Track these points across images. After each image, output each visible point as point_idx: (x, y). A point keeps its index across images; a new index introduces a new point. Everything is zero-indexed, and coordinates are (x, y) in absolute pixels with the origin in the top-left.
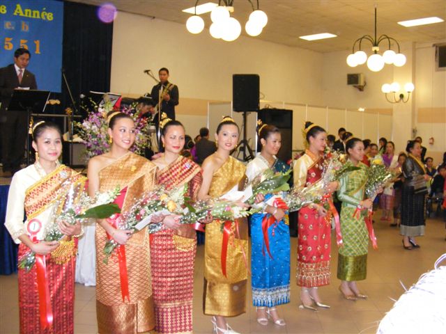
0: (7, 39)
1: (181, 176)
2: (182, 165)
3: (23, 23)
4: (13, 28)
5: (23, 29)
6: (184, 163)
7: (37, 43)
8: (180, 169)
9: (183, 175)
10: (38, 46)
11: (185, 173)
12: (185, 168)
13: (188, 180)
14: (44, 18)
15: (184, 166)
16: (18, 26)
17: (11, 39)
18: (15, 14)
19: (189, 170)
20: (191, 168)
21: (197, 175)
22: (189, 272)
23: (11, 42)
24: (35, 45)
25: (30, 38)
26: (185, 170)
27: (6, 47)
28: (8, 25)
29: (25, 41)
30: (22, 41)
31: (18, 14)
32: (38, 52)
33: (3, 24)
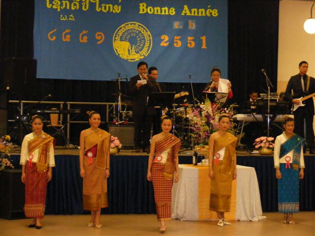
0: (176, 38)
3: (190, 22)
4: (181, 27)
5: (190, 27)
7: (204, 38)
10: (204, 42)
14: (209, 15)
16: (186, 25)
17: (179, 37)
18: (183, 14)
23: (179, 40)
24: (202, 40)
25: (197, 35)
27: (175, 45)
28: (177, 25)
29: (192, 38)
30: (189, 38)
31: (185, 14)
32: (204, 47)
33: (172, 25)
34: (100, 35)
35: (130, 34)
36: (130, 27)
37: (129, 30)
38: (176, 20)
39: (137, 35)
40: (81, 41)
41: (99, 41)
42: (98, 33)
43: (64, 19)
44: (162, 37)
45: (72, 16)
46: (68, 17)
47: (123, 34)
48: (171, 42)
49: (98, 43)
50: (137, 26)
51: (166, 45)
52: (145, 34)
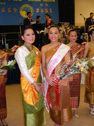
0: (41, 9)
1: (75, 51)
2: (76, 47)
3: (46, 4)
4: (43, 5)
5: (46, 5)
6: (77, 46)
7: (51, 9)
8: (75, 48)
9: (76, 50)
10: (51, 10)
11: (77, 50)
12: (77, 48)
13: (78, 52)
14: (52, 1)
15: (77, 47)
16: (45, 5)
17: (42, 9)
18: (43, 1)
19: (79, 49)
20: (80, 48)
21: (82, 51)
22: (77, 87)
23: (43, 10)
24: (50, 10)
25: (48, 8)
26: (77, 49)
27: (41, 12)
28: (41, 5)
29: (47, 9)
30: (46, 9)
31: (44, 1)
32: (51, 12)
33: (40, 5)
34: (15, 9)
35: (26, 8)
36: (25, 6)
37: (25, 7)
38: (41, 3)
39: (28, 9)
40: (9, 12)
41: (15, 11)
42: (15, 8)
43: (2, 4)
44: (37, 9)
45: (4, 2)
46: (3, 3)
47: (23, 8)
48: (40, 11)
49: (15, 12)
50: (28, 6)
51: (38, 12)
52: (31, 8)
